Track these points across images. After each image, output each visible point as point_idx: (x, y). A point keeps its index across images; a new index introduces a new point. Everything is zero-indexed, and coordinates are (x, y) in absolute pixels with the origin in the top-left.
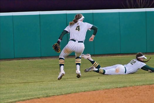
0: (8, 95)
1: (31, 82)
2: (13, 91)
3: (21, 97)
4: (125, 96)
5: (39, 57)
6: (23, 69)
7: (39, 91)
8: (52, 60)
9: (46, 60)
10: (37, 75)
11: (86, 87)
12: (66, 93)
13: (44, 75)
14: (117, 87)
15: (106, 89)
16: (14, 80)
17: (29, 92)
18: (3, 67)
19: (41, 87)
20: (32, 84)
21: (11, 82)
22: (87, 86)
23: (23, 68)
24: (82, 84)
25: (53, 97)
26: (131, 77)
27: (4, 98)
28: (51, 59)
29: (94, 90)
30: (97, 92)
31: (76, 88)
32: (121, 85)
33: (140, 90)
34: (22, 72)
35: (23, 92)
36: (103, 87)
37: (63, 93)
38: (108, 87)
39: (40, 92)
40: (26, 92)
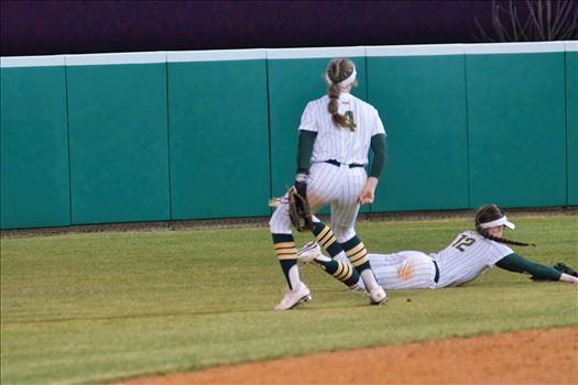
0: (47, 363)
1: (134, 317)
2: (66, 349)
3: (94, 372)
4: (486, 369)
5: (165, 221)
6: (102, 267)
7: (162, 346)
8: (212, 231)
9: (188, 232)
10: (155, 289)
11: (340, 335)
12: (264, 355)
13: (181, 288)
14: (455, 336)
15: (414, 342)
16: (68, 305)
17: (126, 351)
18: (30, 258)
19: (172, 333)
20: (137, 320)
21: (59, 314)
22: (344, 330)
23: (102, 263)
24: (325, 321)
25: (215, 369)
26: (509, 297)
27: (31, 373)
28: (207, 227)
29: (370, 347)
30: (382, 351)
31: (302, 338)
32: (472, 328)
33: (544, 347)
34: (100, 276)
35: (104, 352)
36: (403, 333)
37: (253, 357)
38: (423, 335)
39: (167, 350)
40: (113, 352)
